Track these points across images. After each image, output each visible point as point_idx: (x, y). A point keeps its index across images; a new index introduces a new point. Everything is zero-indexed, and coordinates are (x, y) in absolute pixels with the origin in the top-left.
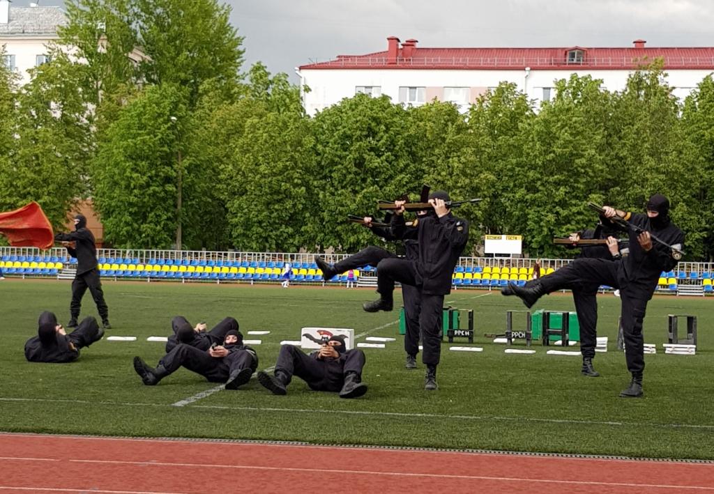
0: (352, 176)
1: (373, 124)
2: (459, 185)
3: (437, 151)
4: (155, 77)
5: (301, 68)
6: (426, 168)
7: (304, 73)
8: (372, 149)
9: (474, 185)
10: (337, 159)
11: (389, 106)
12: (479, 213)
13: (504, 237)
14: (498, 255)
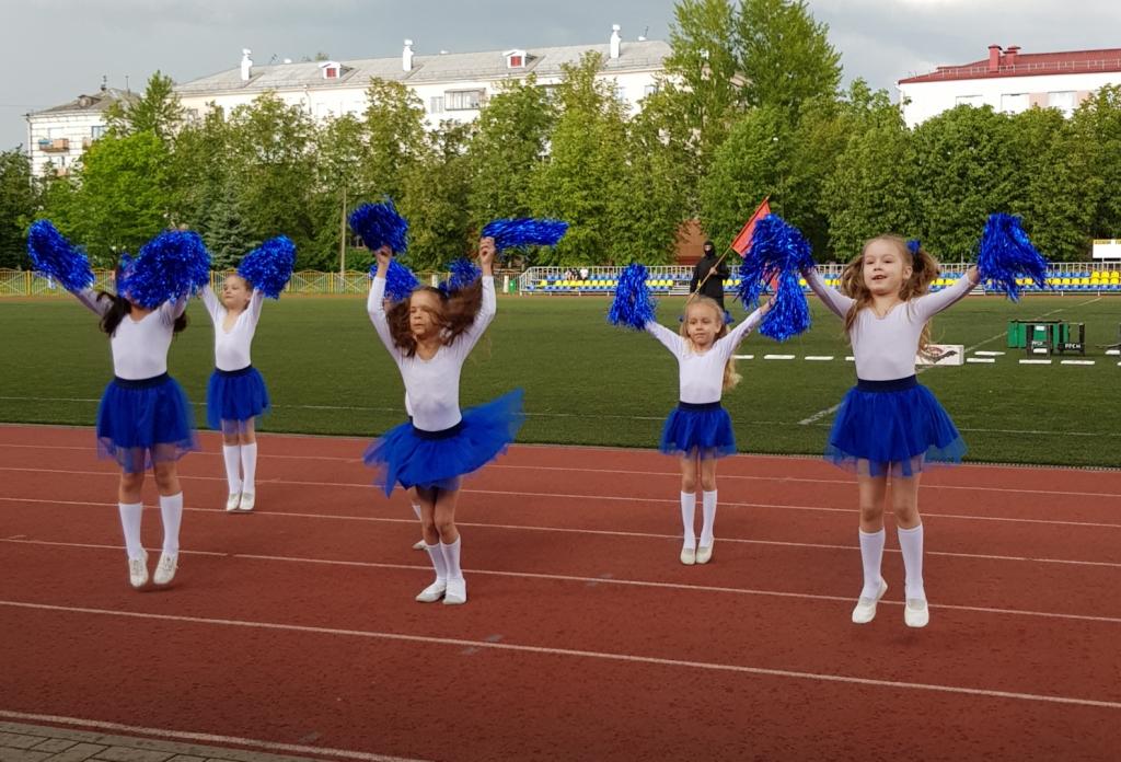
0: (954, 186)
1: (976, 134)
2: (1065, 190)
3: (1041, 157)
4: (756, 100)
5: (900, 82)
6: (1029, 175)
7: (904, 87)
8: (974, 159)
9: (1081, 190)
10: (939, 170)
11: (992, 115)
12: (1086, 218)
13: (1113, 241)
14: (1106, 260)
